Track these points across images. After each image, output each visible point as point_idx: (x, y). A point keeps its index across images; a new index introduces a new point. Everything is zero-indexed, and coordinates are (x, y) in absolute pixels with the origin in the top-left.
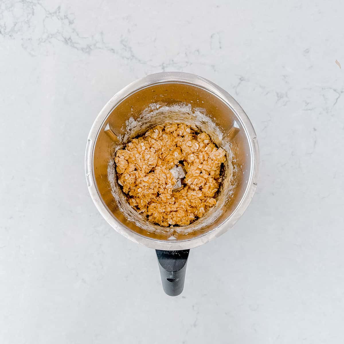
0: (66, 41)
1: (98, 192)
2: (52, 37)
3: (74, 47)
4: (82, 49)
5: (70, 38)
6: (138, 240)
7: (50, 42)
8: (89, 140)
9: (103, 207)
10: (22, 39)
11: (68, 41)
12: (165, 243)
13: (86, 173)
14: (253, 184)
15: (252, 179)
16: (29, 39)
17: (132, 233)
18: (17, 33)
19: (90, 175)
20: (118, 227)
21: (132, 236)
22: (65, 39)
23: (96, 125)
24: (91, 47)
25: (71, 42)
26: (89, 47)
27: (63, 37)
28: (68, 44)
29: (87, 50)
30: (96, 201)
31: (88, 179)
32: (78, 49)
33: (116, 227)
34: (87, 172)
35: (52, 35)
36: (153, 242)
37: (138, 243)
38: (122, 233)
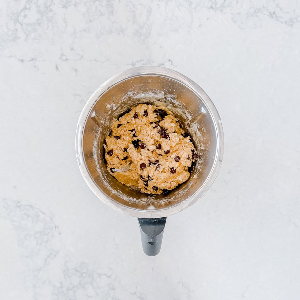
0: (271, 15)
1: (87, 170)
2: (258, 12)
3: (278, 20)
4: (286, 22)
5: (274, 13)
6: (123, 210)
7: (257, 16)
8: (79, 126)
9: (93, 183)
10: (232, 14)
11: (273, 15)
12: (146, 212)
13: (76, 154)
14: (219, 161)
15: (218, 157)
16: (238, 14)
17: (118, 205)
18: (227, 8)
19: (80, 155)
20: (106, 199)
21: (118, 207)
22: (270, 13)
23: (84, 113)
24: (293, 21)
25: (276, 16)
26: (291, 20)
27: (268, 12)
28: (272, 18)
29: (290, 23)
30: (86, 177)
31: (79, 159)
32: (281, 22)
33: (104, 200)
34: (78, 153)
35: (258, 10)
36: (136, 211)
37: (123, 212)
38: (109, 204)
